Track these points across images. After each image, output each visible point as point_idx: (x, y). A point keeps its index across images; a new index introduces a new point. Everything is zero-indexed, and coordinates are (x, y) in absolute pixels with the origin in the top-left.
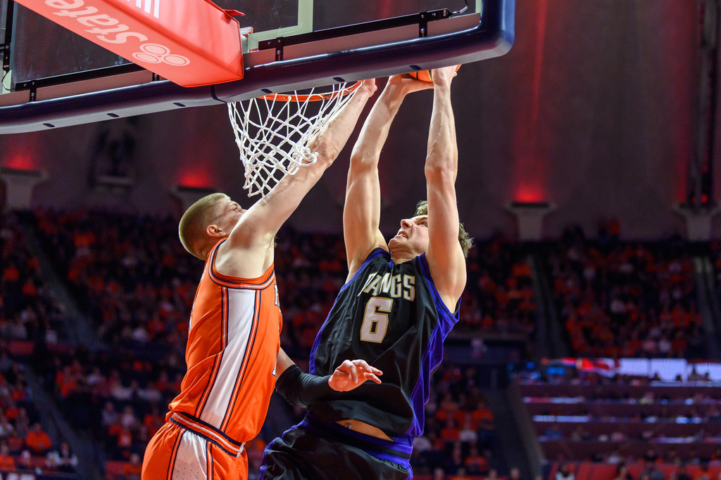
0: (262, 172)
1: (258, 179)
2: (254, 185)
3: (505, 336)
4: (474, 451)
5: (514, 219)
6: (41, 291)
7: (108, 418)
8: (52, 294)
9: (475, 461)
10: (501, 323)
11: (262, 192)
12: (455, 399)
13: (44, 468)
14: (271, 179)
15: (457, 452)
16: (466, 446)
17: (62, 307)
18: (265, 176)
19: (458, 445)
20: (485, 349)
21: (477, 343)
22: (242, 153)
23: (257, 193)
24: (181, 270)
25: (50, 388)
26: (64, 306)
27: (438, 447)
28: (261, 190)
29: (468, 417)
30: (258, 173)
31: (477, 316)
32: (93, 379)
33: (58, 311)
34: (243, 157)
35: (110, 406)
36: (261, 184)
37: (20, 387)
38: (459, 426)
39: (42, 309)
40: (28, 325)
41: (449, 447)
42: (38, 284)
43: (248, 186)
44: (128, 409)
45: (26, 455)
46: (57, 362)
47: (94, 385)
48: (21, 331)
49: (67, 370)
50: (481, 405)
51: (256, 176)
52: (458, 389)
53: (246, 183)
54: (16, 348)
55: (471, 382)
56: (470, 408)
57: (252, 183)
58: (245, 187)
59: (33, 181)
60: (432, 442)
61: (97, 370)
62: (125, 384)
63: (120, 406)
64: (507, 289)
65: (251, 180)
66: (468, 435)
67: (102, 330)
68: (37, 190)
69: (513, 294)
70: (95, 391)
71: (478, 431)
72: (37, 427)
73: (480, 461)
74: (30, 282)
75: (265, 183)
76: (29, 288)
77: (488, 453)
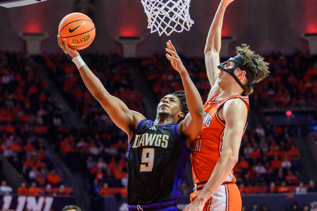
0: (158, 19)
1: (156, 23)
2: (154, 26)
3: (304, 108)
4: (290, 172)
5: (306, 42)
6: (50, 99)
7: (90, 165)
8: (56, 99)
9: (291, 177)
10: (302, 101)
11: (158, 30)
12: (278, 144)
13: (58, 193)
14: (163, 22)
15: (280, 173)
16: (285, 170)
17: (61, 107)
18: (159, 21)
19: (281, 170)
20: (293, 116)
21: (289, 113)
22: (145, 9)
23: (155, 31)
24: (124, 82)
25: (58, 150)
26: (62, 106)
27: (270, 171)
28: (158, 29)
29: (286, 154)
30: (155, 19)
31: (289, 99)
32: (80, 144)
33: (59, 109)
34: (146, 11)
35: (90, 158)
36: (157, 25)
37: (42, 150)
38: (281, 159)
39: (51, 109)
40: (44, 117)
41: (276, 171)
42: (48, 94)
43: (150, 27)
44: (101, 159)
45: (49, 187)
46: (60, 136)
47: (81, 148)
48: (40, 120)
49: (66, 140)
50: (293, 147)
51: (154, 21)
52: (279, 139)
53: (149, 25)
54: (39, 130)
55: (287, 136)
56: (287, 149)
57: (152, 25)
58: (149, 27)
59: (41, 39)
60: (267, 168)
61: (82, 139)
62: (98, 146)
63: (96, 158)
64: (305, 82)
65: (152, 23)
66: (286, 164)
67: (84, 117)
68: (44, 44)
69: (308, 85)
70: (82, 151)
71: (292, 162)
72: (53, 172)
73: (293, 178)
74: (43, 93)
75: (160, 25)
76: (42, 97)
77: (298, 173)
